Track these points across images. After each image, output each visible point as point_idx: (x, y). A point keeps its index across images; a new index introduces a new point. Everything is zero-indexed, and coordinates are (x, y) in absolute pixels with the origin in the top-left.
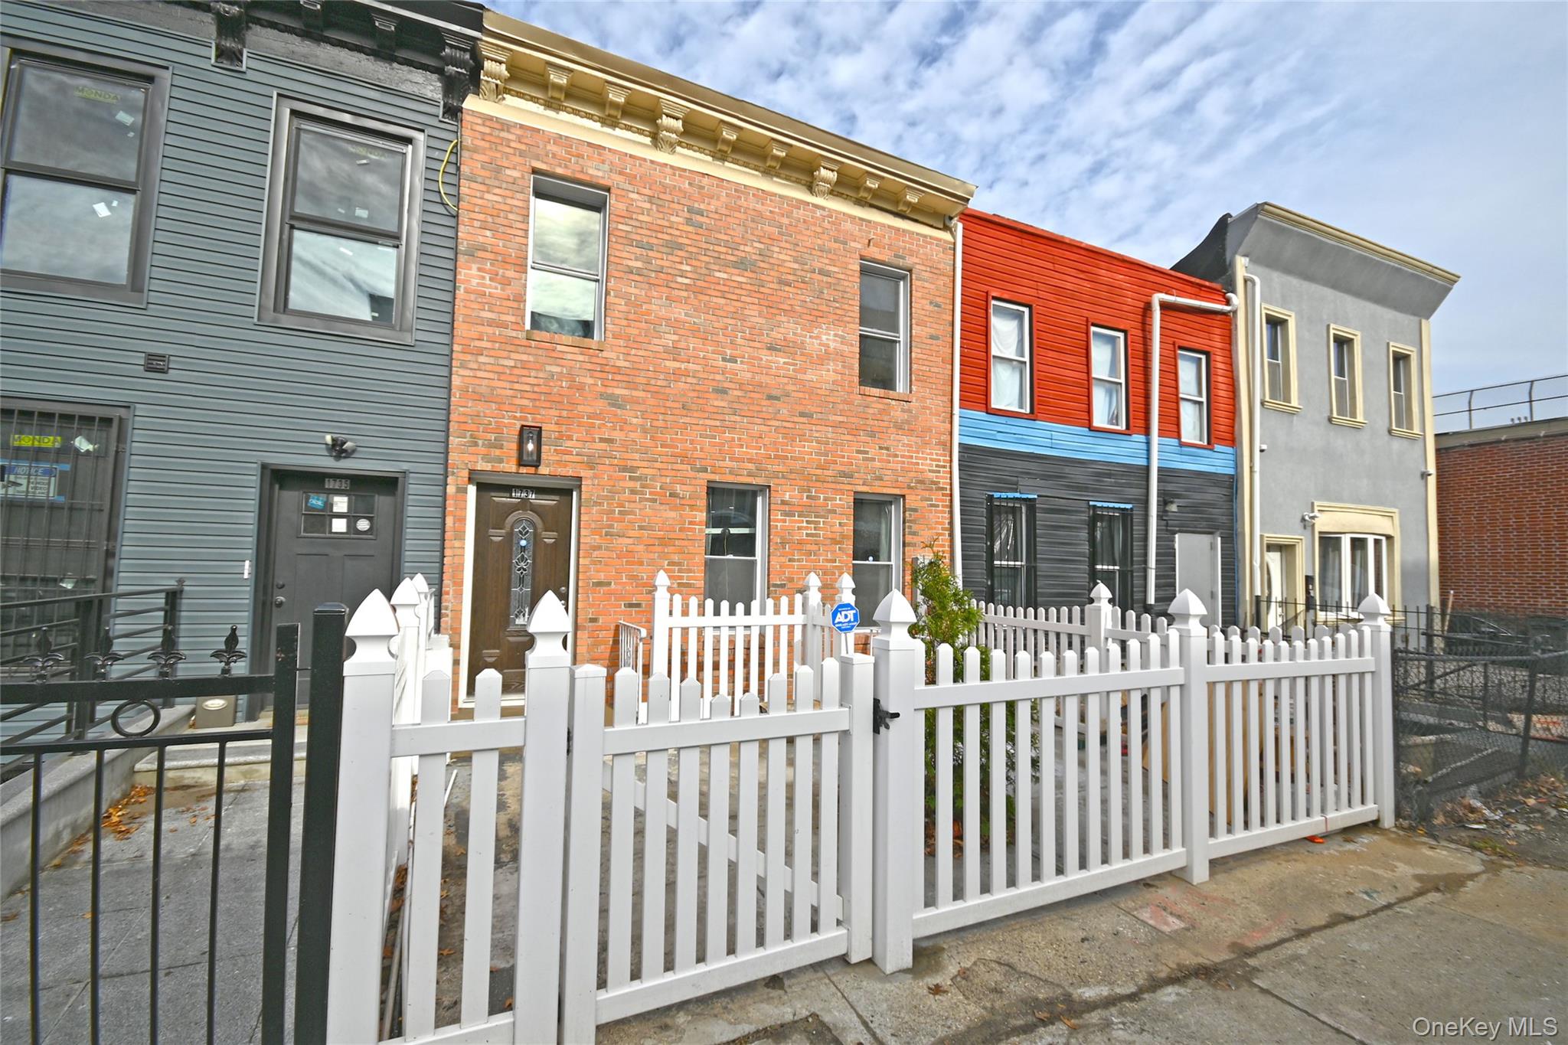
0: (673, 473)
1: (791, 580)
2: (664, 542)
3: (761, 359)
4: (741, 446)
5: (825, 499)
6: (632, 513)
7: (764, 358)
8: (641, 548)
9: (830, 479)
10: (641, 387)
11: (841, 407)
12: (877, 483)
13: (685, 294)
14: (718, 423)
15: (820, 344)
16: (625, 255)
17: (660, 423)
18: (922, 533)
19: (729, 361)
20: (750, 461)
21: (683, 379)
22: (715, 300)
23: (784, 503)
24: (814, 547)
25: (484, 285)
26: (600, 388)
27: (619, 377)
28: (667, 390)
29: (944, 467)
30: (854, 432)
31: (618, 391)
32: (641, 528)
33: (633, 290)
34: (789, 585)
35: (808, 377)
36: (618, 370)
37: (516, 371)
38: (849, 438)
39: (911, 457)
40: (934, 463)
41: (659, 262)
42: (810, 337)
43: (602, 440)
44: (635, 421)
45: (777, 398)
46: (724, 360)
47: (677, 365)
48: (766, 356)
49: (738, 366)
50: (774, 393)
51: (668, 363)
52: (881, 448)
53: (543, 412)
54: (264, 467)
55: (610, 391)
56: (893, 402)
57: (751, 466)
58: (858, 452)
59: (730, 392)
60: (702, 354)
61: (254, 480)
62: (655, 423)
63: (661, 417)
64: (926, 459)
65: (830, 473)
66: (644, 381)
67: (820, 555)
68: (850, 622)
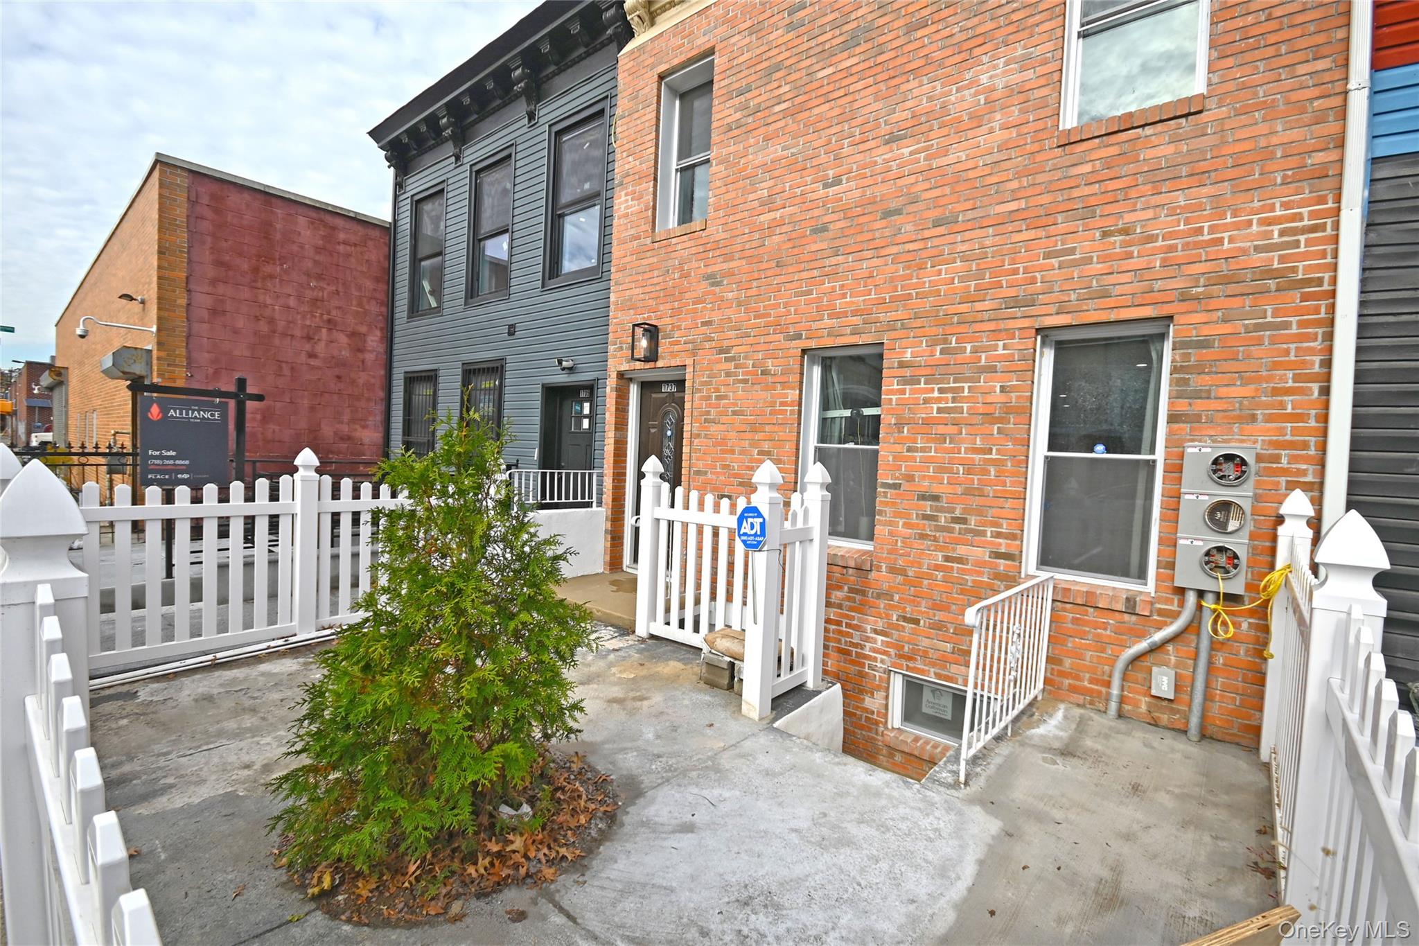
0: (765, 347)
1: (910, 478)
2: (755, 427)
3: (875, 163)
4: (844, 296)
5: (974, 351)
6: (725, 397)
7: (879, 160)
8: (733, 434)
9: (986, 316)
10: (737, 256)
11: (1014, 185)
12: (1091, 304)
13: (781, 124)
14: (816, 273)
15: (977, 94)
16: (727, 112)
17: (754, 292)
18: (1223, 391)
19: (833, 185)
20: (855, 313)
21: (778, 230)
22: (816, 111)
23: (902, 365)
24: (951, 429)
25: (627, 208)
26: (703, 270)
27: (718, 252)
28: (761, 250)
29: (1313, 229)
30: (1041, 220)
31: (716, 268)
32: (734, 413)
33: (732, 149)
34: (905, 486)
35: (951, 158)
36: (717, 245)
37: (646, 276)
38: (1031, 234)
39: (1199, 231)
40: (1276, 230)
41: (757, 101)
42: (958, 90)
43: (704, 324)
44: (730, 295)
45: (898, 212)
46: (826, 186)
47: (772, 215)
48: (882, 155)
49: (845, 186)
50: (893, 205)
51: (762, 218)
52: (1105, 234)
53: (661, 308)
54: (543, 385)
55: (709, 270)
56: (1149, 131)
57: (856, 320)
58: (1048, 256)
59: (831, 226)
60: (798, 191)
61: (539, 395)
62: (750, 293)
63: (755, 284)
64: (1250, 223)
65: (987, 305)
66: (739, 247)
67: (962, 441)
68: (755, 535)
